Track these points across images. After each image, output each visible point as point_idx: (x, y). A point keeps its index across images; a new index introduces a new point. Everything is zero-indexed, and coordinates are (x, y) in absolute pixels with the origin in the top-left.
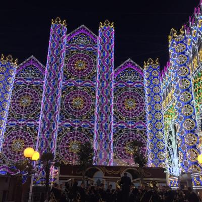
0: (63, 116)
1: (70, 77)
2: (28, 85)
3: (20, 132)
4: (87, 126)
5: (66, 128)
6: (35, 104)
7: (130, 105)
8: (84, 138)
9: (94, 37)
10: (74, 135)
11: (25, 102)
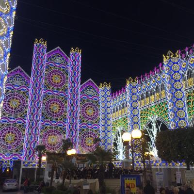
0: (44, 117)
1: (49, 88)
2: (16, 90)
3: (11, 128)
4: (62, 125)
6: (22, 106)
7: (90, 112)
9: (66, 58)
10: (52, 132)
11: (14, 104)
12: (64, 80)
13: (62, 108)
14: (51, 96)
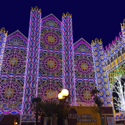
0: (41, 73)
1: (45, 47)
2: (15, 50)
3: (11, 83)
4: (58, 80)
5: (44, 81)
6: (21, 63)
7: (84, 67)
8: (56, 88)
9: (59, 22)
10: (50, 86)
12: (58, 40)
13: (58, 64)
14: (47, 53)
